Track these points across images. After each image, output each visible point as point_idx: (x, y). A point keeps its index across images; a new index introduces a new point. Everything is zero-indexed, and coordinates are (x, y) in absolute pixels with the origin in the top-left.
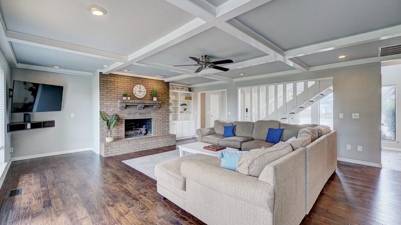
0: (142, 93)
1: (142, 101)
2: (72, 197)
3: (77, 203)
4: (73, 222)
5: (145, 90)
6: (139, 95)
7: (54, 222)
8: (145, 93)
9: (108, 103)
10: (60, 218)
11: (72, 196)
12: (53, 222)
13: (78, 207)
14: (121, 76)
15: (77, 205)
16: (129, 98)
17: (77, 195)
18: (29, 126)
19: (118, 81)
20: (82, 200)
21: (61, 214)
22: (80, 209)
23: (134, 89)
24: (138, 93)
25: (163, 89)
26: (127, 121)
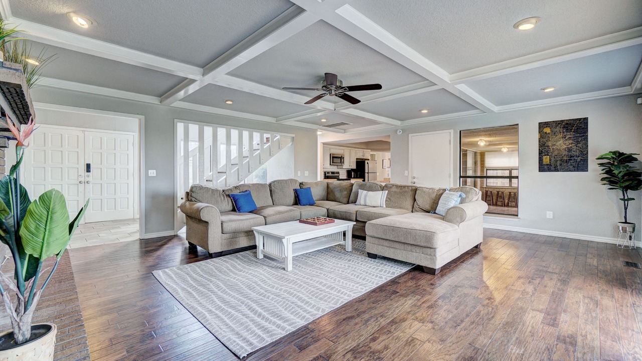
2: (525, 350)
3: (526, 335)
4: (555, 316)
7: (581, 333)
10: (570, 333)
11: (523, 355)
12: (584, 334)
13: (533, 327)
15: (530, 332)
17: (512, 350)
20: (515, 332)
21: (567, 336)
22: (531, 323)
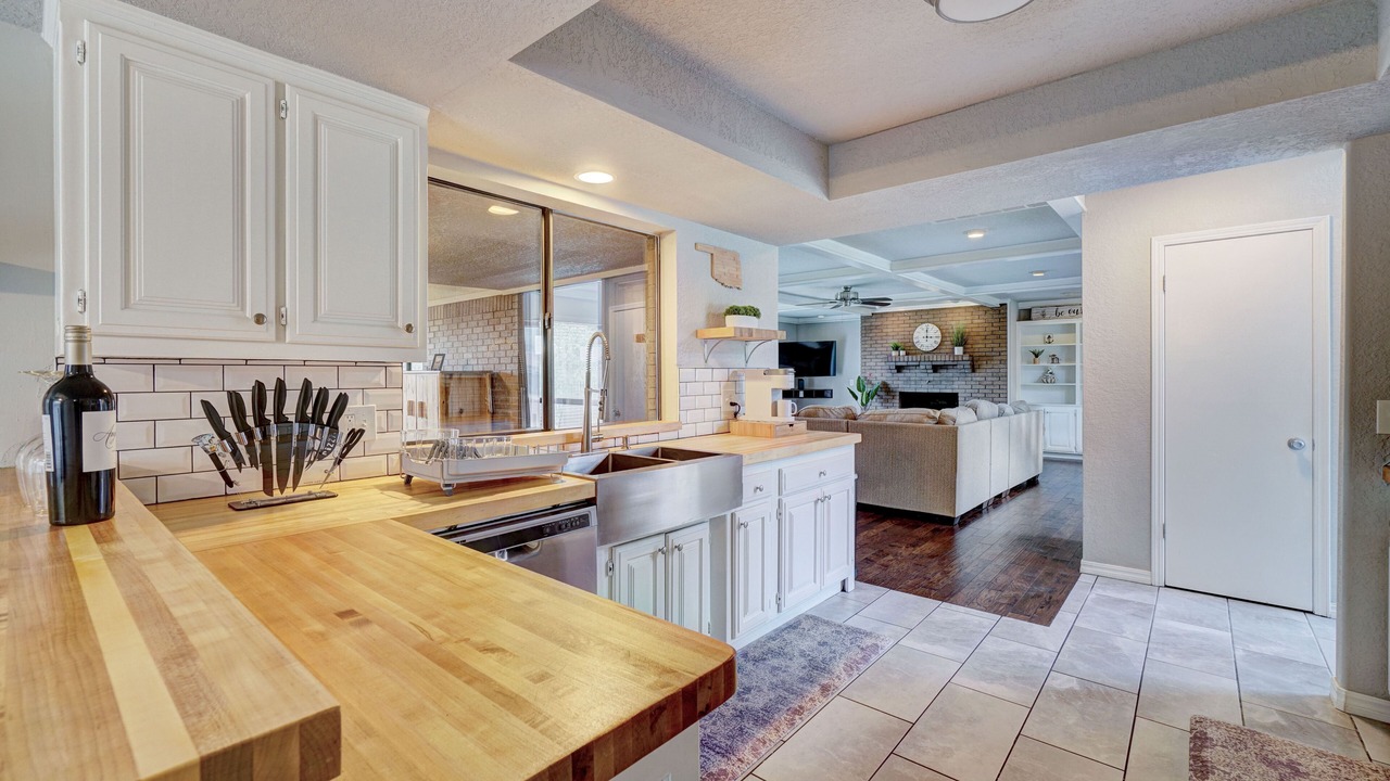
0: (931, 341)
1: (931, 356)
5: (939, 334)
6: (925, 344)
8: (939, 340)
9: (872, 364)
14: (893, 313)
16: (902, 353)
18: (801, 394)
19: (888, 323)
23: (915, 335)
24: (923, 341)
25: (986, 325)
26: (902, 395)
